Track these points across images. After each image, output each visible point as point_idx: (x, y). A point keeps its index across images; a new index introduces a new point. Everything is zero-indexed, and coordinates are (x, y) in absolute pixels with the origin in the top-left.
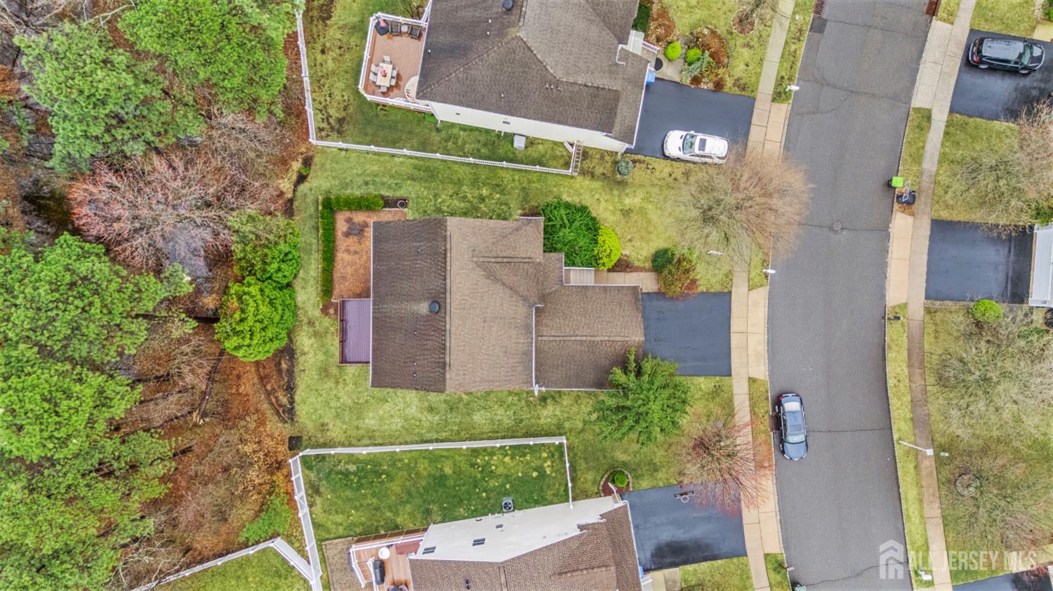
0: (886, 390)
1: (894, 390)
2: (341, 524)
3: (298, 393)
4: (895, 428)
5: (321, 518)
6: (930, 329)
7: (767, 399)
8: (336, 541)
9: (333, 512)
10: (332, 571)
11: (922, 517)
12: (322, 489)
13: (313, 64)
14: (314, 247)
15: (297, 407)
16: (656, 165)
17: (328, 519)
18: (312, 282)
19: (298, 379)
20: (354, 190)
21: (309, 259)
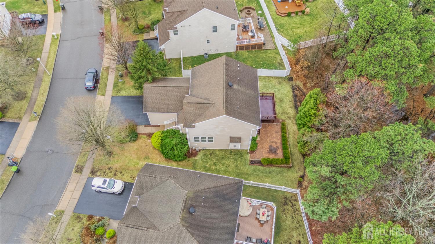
0: (49, 91)
1: (46, 91)
2: (269, 53)
3: (292, 95)
4: (50, 79)
5: (277, 56)
6: (22, 112)
7: (99, 89)
8: (270, 48)
9: (273, 57)
10: (271, 40)
11: (49, 53)
12: (278, 64)
13: (304, 235)
14: (292, 147)
15: (291, 90)
16: (130, 179)
17: (274, 55)
18: (291, 133)
19: (292, 99)
20: (275, 170)
21: (294, 142)
